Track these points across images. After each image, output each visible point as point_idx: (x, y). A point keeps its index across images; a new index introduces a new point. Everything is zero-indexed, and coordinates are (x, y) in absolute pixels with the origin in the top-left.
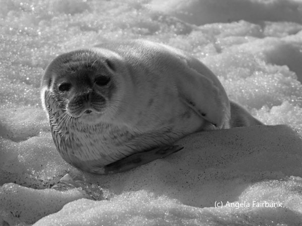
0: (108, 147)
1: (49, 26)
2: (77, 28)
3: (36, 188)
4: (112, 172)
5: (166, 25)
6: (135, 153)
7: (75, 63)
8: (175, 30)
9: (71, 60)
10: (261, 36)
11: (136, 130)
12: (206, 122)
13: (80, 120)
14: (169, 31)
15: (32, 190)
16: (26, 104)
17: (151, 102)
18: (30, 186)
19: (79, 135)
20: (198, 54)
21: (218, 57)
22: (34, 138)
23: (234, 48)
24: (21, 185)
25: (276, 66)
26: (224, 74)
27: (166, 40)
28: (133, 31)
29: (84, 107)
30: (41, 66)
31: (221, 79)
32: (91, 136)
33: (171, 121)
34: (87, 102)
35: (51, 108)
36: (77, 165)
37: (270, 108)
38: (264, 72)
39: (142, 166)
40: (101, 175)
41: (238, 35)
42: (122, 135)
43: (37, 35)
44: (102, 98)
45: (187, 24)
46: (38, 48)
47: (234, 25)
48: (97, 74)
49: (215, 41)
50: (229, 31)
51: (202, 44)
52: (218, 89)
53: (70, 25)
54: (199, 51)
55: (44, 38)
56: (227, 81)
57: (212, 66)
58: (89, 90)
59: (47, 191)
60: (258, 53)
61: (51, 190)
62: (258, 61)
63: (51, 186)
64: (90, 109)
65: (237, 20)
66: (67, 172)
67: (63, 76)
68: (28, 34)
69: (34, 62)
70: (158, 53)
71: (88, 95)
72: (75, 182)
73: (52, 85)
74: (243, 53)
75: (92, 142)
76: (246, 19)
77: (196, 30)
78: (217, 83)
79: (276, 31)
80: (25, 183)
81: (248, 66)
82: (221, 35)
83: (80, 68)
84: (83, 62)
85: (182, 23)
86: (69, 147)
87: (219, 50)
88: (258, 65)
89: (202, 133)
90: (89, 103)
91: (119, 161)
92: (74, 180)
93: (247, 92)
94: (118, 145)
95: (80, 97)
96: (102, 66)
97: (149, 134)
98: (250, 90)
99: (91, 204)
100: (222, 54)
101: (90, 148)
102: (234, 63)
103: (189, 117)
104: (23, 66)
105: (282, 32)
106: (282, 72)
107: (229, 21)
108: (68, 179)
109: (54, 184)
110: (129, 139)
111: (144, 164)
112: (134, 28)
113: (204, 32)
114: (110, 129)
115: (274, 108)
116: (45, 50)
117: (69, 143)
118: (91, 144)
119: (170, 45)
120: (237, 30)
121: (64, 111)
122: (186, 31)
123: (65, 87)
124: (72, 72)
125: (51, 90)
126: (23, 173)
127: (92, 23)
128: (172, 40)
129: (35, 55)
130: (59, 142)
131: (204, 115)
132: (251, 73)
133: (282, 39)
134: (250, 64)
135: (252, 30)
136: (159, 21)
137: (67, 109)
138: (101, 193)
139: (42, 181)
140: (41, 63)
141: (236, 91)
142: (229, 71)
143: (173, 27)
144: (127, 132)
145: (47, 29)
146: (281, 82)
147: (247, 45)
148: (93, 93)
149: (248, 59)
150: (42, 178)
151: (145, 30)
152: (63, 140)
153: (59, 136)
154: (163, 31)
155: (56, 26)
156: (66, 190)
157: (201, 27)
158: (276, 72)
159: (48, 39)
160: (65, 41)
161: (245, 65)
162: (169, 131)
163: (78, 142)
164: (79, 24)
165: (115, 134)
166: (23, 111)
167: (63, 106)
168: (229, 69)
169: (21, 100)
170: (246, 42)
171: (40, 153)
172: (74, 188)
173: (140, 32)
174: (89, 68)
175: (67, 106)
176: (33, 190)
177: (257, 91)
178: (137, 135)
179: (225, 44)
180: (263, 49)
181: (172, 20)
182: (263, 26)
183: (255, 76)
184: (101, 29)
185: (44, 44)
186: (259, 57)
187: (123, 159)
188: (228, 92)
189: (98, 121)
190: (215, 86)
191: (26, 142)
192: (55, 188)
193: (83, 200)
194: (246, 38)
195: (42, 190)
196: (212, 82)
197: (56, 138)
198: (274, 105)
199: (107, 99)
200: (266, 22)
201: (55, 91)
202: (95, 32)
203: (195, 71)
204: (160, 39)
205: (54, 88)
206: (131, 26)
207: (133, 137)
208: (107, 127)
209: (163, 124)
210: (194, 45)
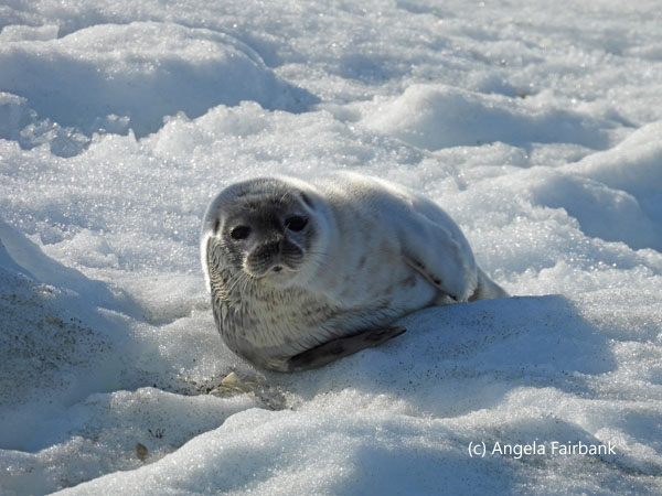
0: (297, 328)
1: (209, 154)
2: (251, 157)
3: (186, 394)
4: (300, 369)
5: (384, 150)
6: (334, 339)
7: (256, 197)
8: (398, 157)
9: (248, 192)
10: (526, 165)
11: (339, 304)
12: (440, 293)
13: (264, 282)
14: (388, 159)
15: (180, 397)
16: (173, 270)
17: (363, 261)
18: (177, 392)
19: (257, 305)
20: (430, 193)
21: (462, 195)
22: (183, 319)
23: (485, 183)
24: (163, 389)
25: (547, 209)
26: (469, 222)
27: (383, 173)
28: (334, 161)
29: (271, 262)
30: (195, 214)
31: (464, 229)
32: (275, 308)
33: (388, 291)
34: (276, 254)
35: (217, 262)
36: (248, 356)
37: (538, 271)
38: (530, 218)
39: (344, 359)
40: (283, 373)
41: (491, 163)
42: (319, 310)
43: (190, 168)
44: (297, 248)
45: (416, 148)
46: (191, 186)
47: (485, 148)
48: (289, 212)
49: (457, 173)
50: (478, 157)
51: (438, 177)
52: (458, 244)
53: (240, 153)
54: (433, 188)
55: (201, 172)
56: (473, 233)
57: (451, 210)
58: (279, 237)
59: (202, 398)
60: (522, 190)
61: (208, 396)
62: (521, 202)
63: (209, 390)
64: (280, 265)
65: (490, 142)
66: (231, 369)
67: (237, 216)
68: (176, 166)
69: (185, 208)
70: (369, 190)
71: (278, 244)
72: (245, 384)
73: (221, 228)
74: (499, 191)
75: (275, 318)
76: (504, 140)
77: (429, 157)
78: (458, 234)
79: (548, 157)
80: (170, 387)
81: (505, 210)
82: (466, 165)
83: (263, 204)
84: (267, 196)
85: (408, 148)
86: (238, 324)
87: (462, 187)
88: (520, 207)
89: (433, 309)
90: (279, 256)
91: (310, 350)
92: (243, 380)
93: (502, 248)
94: (311, 325)
95: (267, 246)
96: (295, 202)
97: (356, 311)
98: (508, 246)
99: (266, 416)
100: (466, 192)
101: (271, 327)
102: (485, 205)
103: (414, 285)
104: (169, 213)
105: (558, 158)
106: (557, 218)
107: (479, 143)
108: (233, 380)
109: (213, 388)
110: (328, 318)
111: (348, 355)
112: (336, 156)
113: (439, 159)
114: (303, 298)
115: (544, 271)
116: (202, 190)
117: (240, 318)
118: (273, 321)
119: (390, 180)
120: (490, 157)
121: (239, 268)
122: (414, 160)
123: (240, 233)
124: (252, 210)
125: (219, 236)
126: (167, 372)
127: (273, 149)
128: (392, 172)
129: (187, 198)
130: (224, 317)
131: (438, 282)
132: (510, 220)
133: (557, 169)
134: (509, 207)
135: (513, 156)
136: (374, 145)
137: (244, 265)
138: (283, 399)
139: (195, 383)
140: (196, 209)
141: (487, 247)
142: (477, 218)
143: (394, 152)
144: (327, 306)
145: (206, 159)
146: (554, 232)
147: (505, 178)
148: (285, 242)
149: (505, 199)
150: (196, 379)
151: (353, 158)
152: (231, 312)
153: (224, 307)
154: (379, 160)
155: (220, 154)
156: (230, 396)
157: (436, 153)
158: (547, 218)
159: (207, 172)
160: (232, 176)
161: (501, 208)
162: (385, 305)
163: (252, 317)
164: (253, 151)
165: (310, 308)
166: (167, 280)
167: (238, 261)
168: (477, 214)
169: (165, 264)
170: (504, 174)
171: (192, 342)
172: (242, 393)
173: (345, 162)
174: (276, 205)
175: (245, 260)
176: (182, 397)
177: (518, 245)
178: (340, 311)
179: (473, 178)
180: (529, 184)
181: (392, 142)
182: (529, 151)
183: (515, 225)
184: (287, 157)
185: (200, 180)
186: (523, 196)
187: (317, 347)
188: (474, 249)
189: (290, 283)
190: (453, 241)
191: (171, 325)
192: (214, 394)
193: (255, 410)
194: (504, 167)
195: (195, 397)
196: (450, 234)
197: (218, 311)
198: (544, 267)
199: (304, 250)
200: (534, 144)
201: (225, 238)
202: (277, 163)
203: (424, 217)
204: (374, 170)
205: (224, 234)
206: (332, 153)
207: (333, 314)
208: (300, 294)
209: (377, 296)
210: (425, 180)
